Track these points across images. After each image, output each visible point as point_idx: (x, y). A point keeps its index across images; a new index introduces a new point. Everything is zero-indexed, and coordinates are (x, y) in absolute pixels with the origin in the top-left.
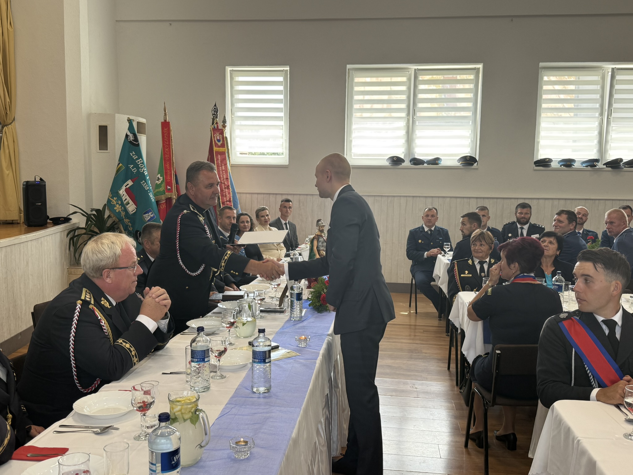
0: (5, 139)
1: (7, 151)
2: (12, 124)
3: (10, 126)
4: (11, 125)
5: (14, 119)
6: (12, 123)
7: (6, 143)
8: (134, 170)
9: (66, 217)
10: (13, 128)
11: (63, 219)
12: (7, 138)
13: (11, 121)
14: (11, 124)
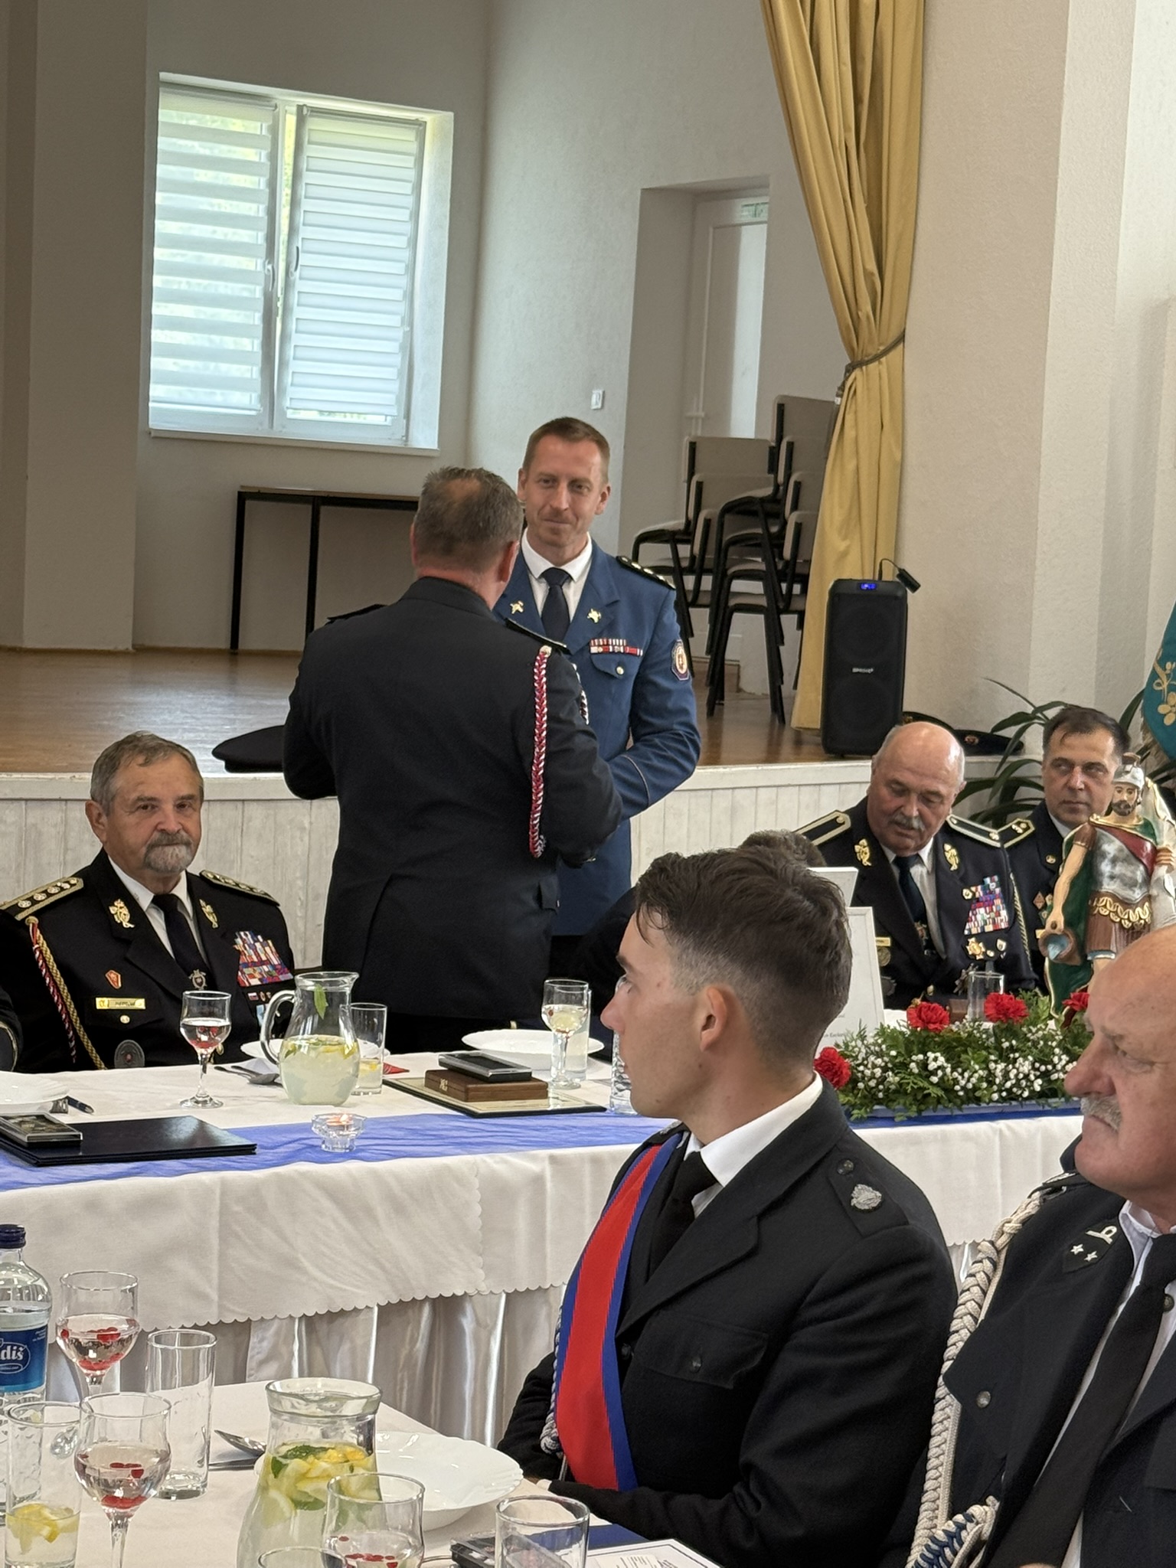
0: (849, 418)
1: (851, 466)
2: (883, 359)
3: (873, 366)
4: (880, 363)
5: (901, 338)
6: (885, 352)
7: (850, 433)
9: (989, 731)
10: (885, 375)
11: (977, 741)
12: (856, 412)
13: (882, 348)
14: (877, 357)
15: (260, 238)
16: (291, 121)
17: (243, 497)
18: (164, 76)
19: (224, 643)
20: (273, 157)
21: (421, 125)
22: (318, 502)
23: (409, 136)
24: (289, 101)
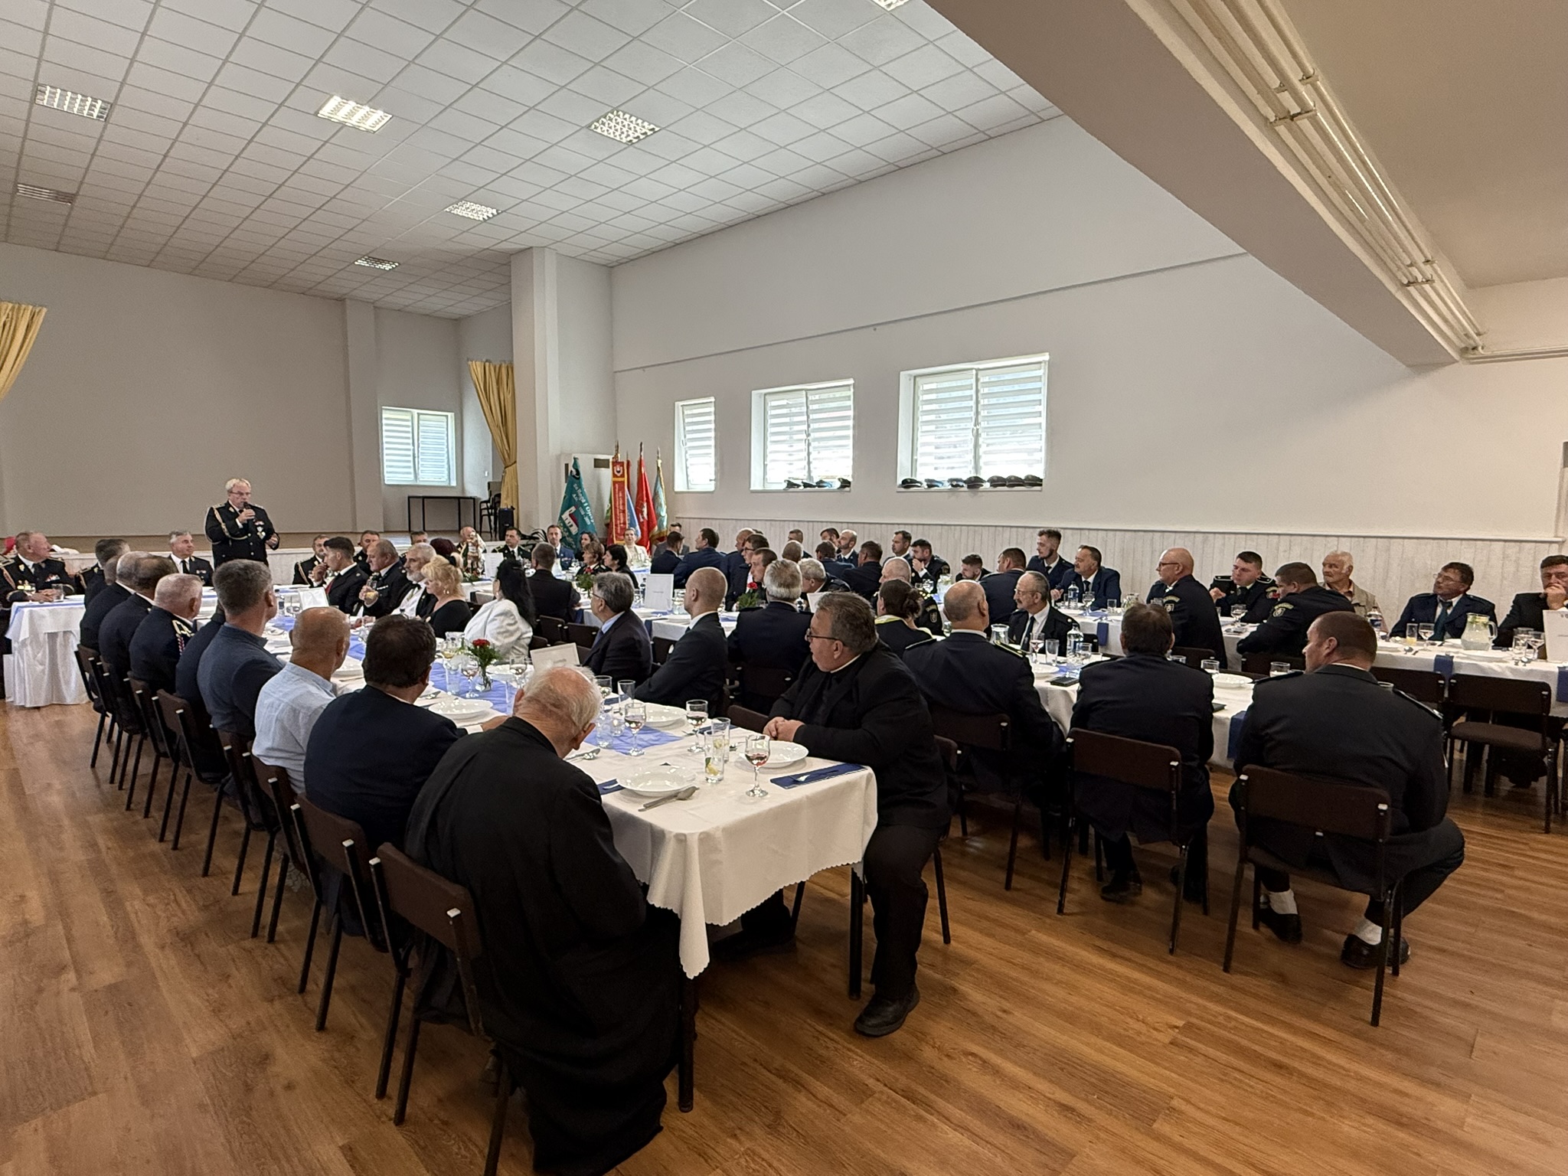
3: (510, 468)
5: (515, 462)
7: (509, 480)
8: (576, 499)
10: (512, 466)
12: (508, 477)
13: (512, 462)
15: (411, 441)
16: (416, 416)
17: (409, 498)
18: (383, 406)
19: (407, 529)
20: (413, 424)
21: (447, 416)
22: (424, 498)
23: (445, 418)
24: (415, 412)
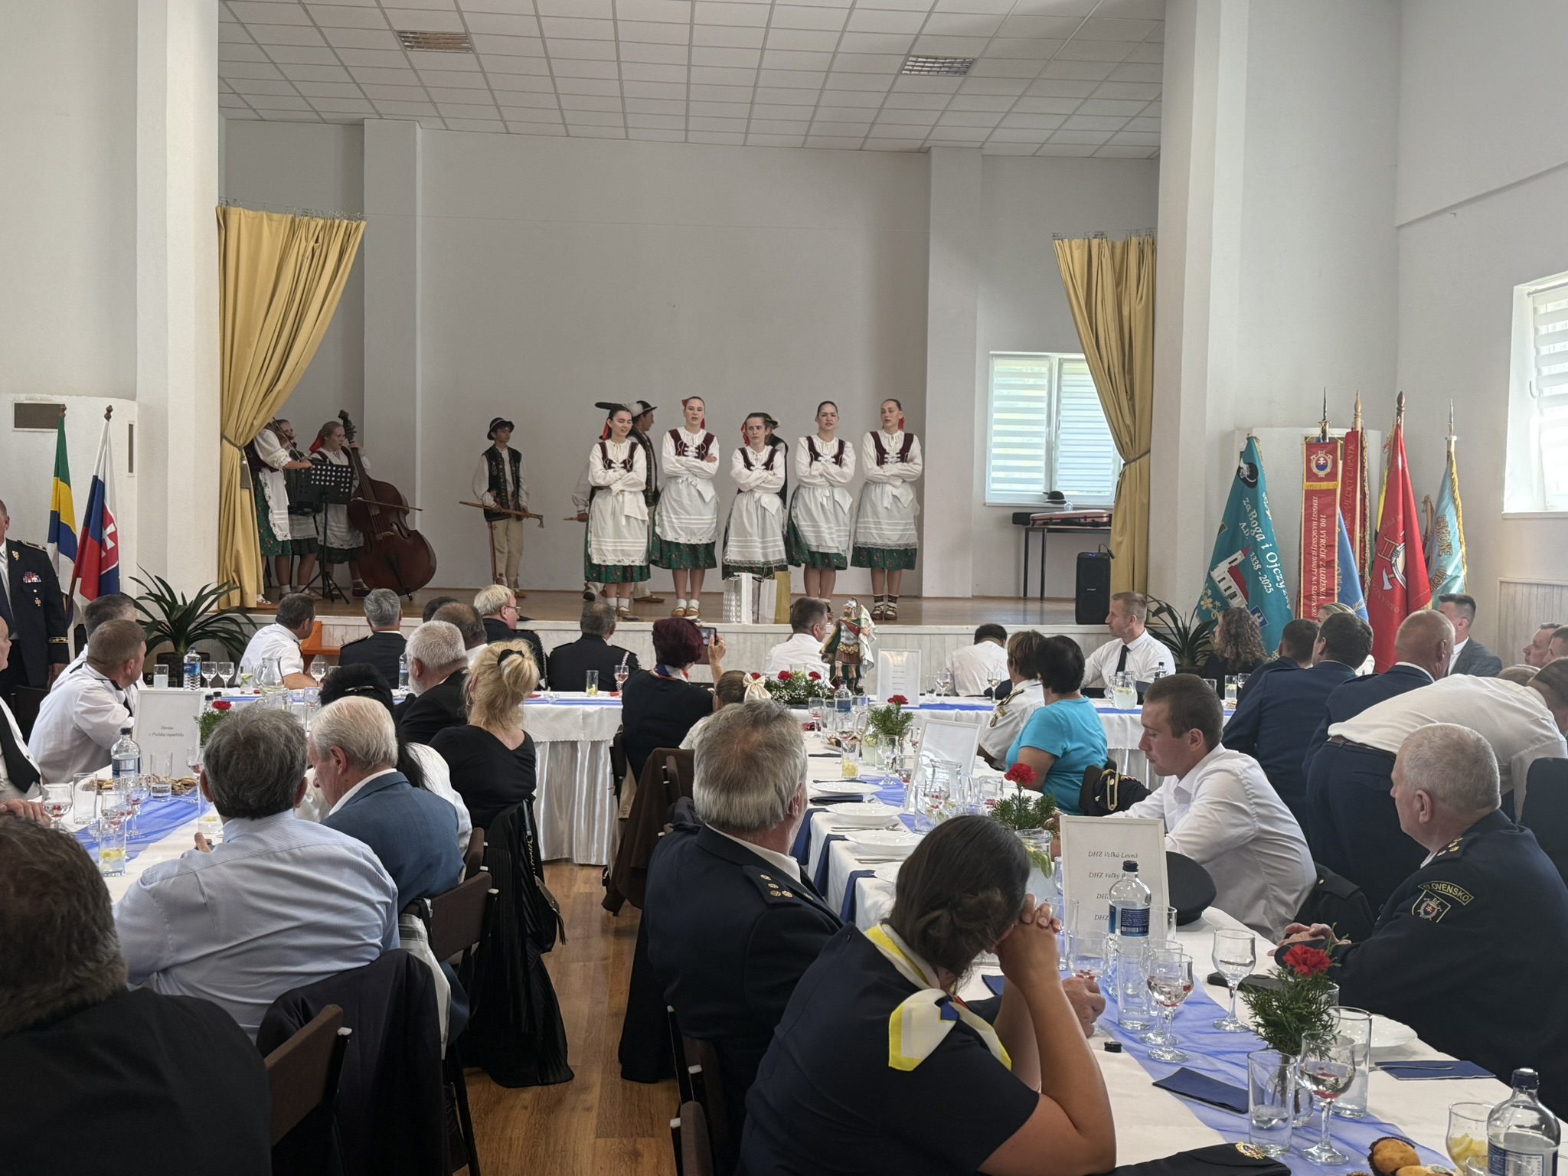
5: (1149, 451)
6: (1139, 458)
8: (1245, 532)
10: (1138, 467)
13: (1137, 456)
14: (1135, 460)
15: (1046, 417)
16: (1056, 365)
18: (991, 352)
20: (1050, 382)
24: (1056, 357)
